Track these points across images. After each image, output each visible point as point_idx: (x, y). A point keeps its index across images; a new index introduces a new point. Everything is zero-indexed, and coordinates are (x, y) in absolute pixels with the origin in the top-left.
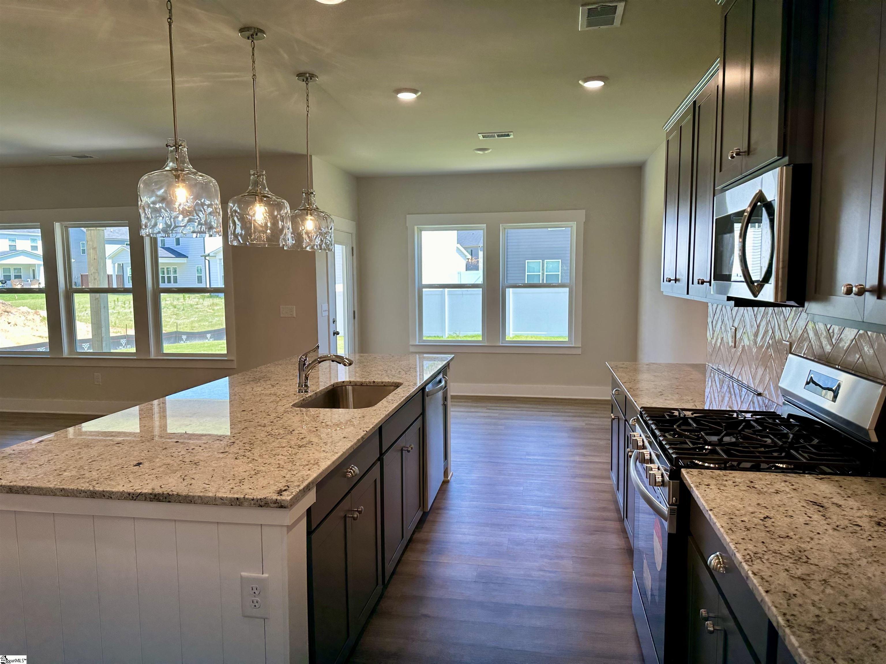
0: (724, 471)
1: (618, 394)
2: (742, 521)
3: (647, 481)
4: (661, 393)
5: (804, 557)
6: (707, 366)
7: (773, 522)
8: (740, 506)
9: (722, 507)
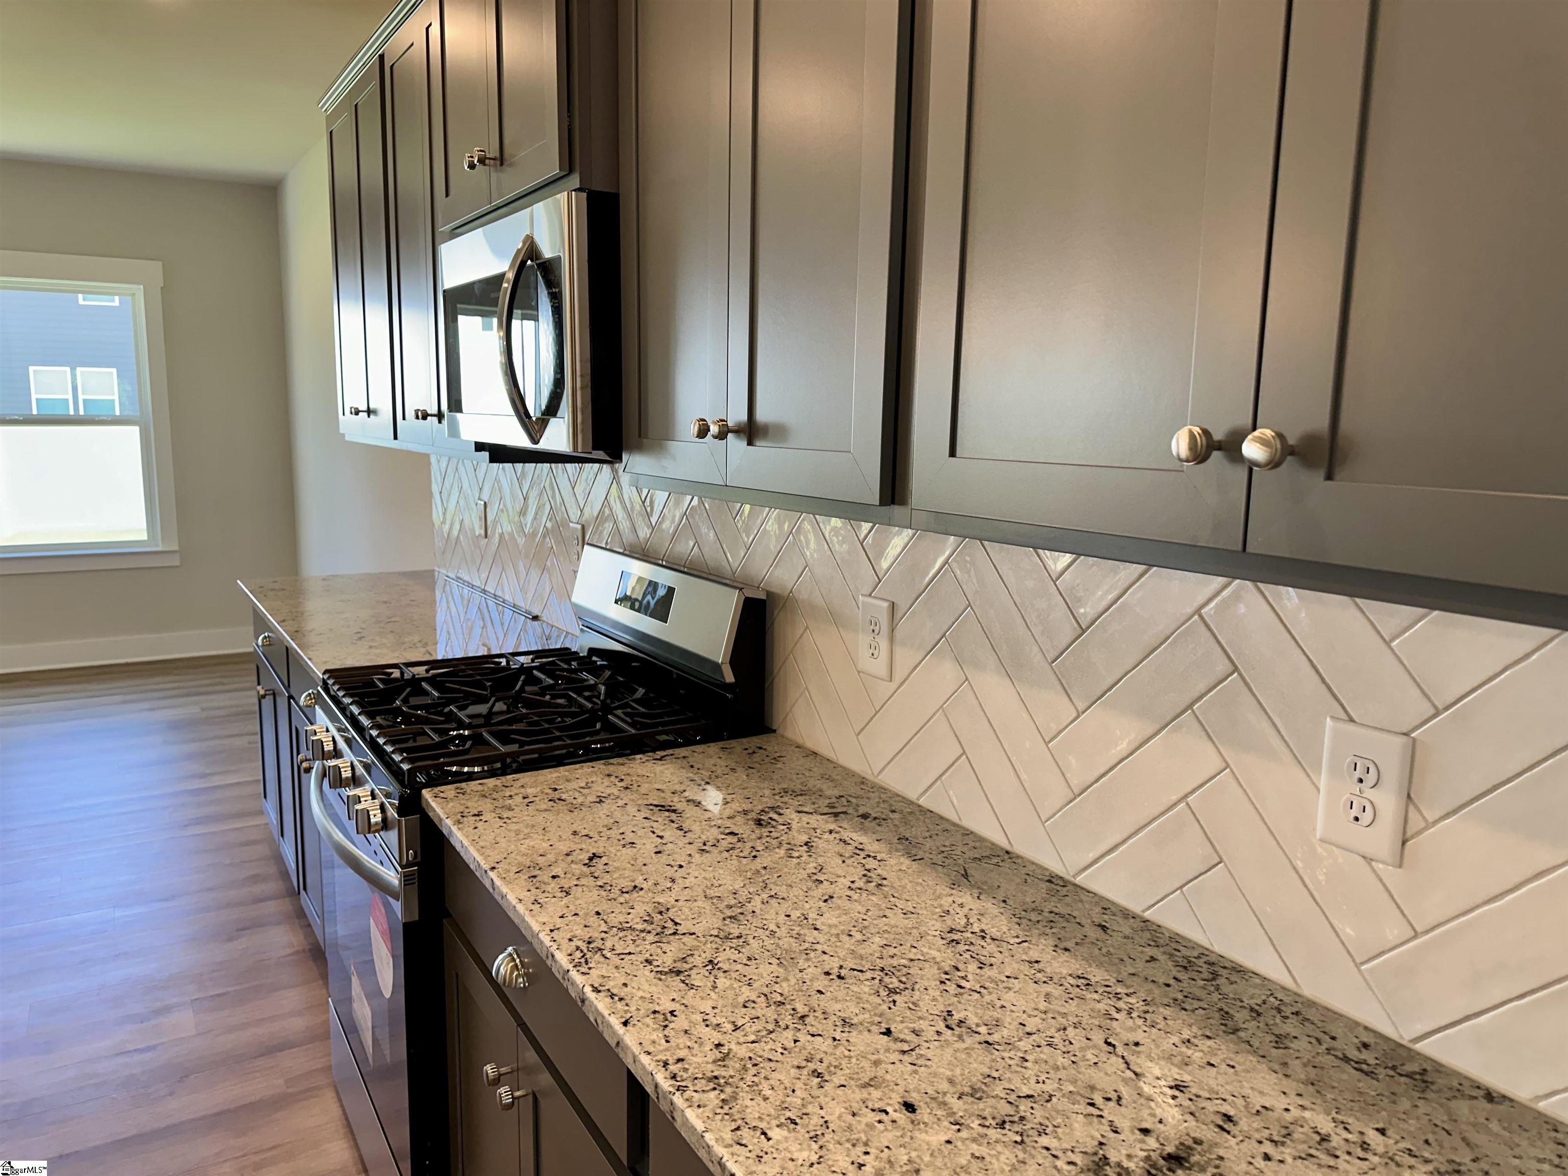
0: (503, 779)
1: (270, 645)
2: (554, 877)
3: (351, 825)
4: (359, 635)
5: (670, 924)
6: (436, 573)
7: (606, 864)
8: (544, 845)
9: (513, 855)
